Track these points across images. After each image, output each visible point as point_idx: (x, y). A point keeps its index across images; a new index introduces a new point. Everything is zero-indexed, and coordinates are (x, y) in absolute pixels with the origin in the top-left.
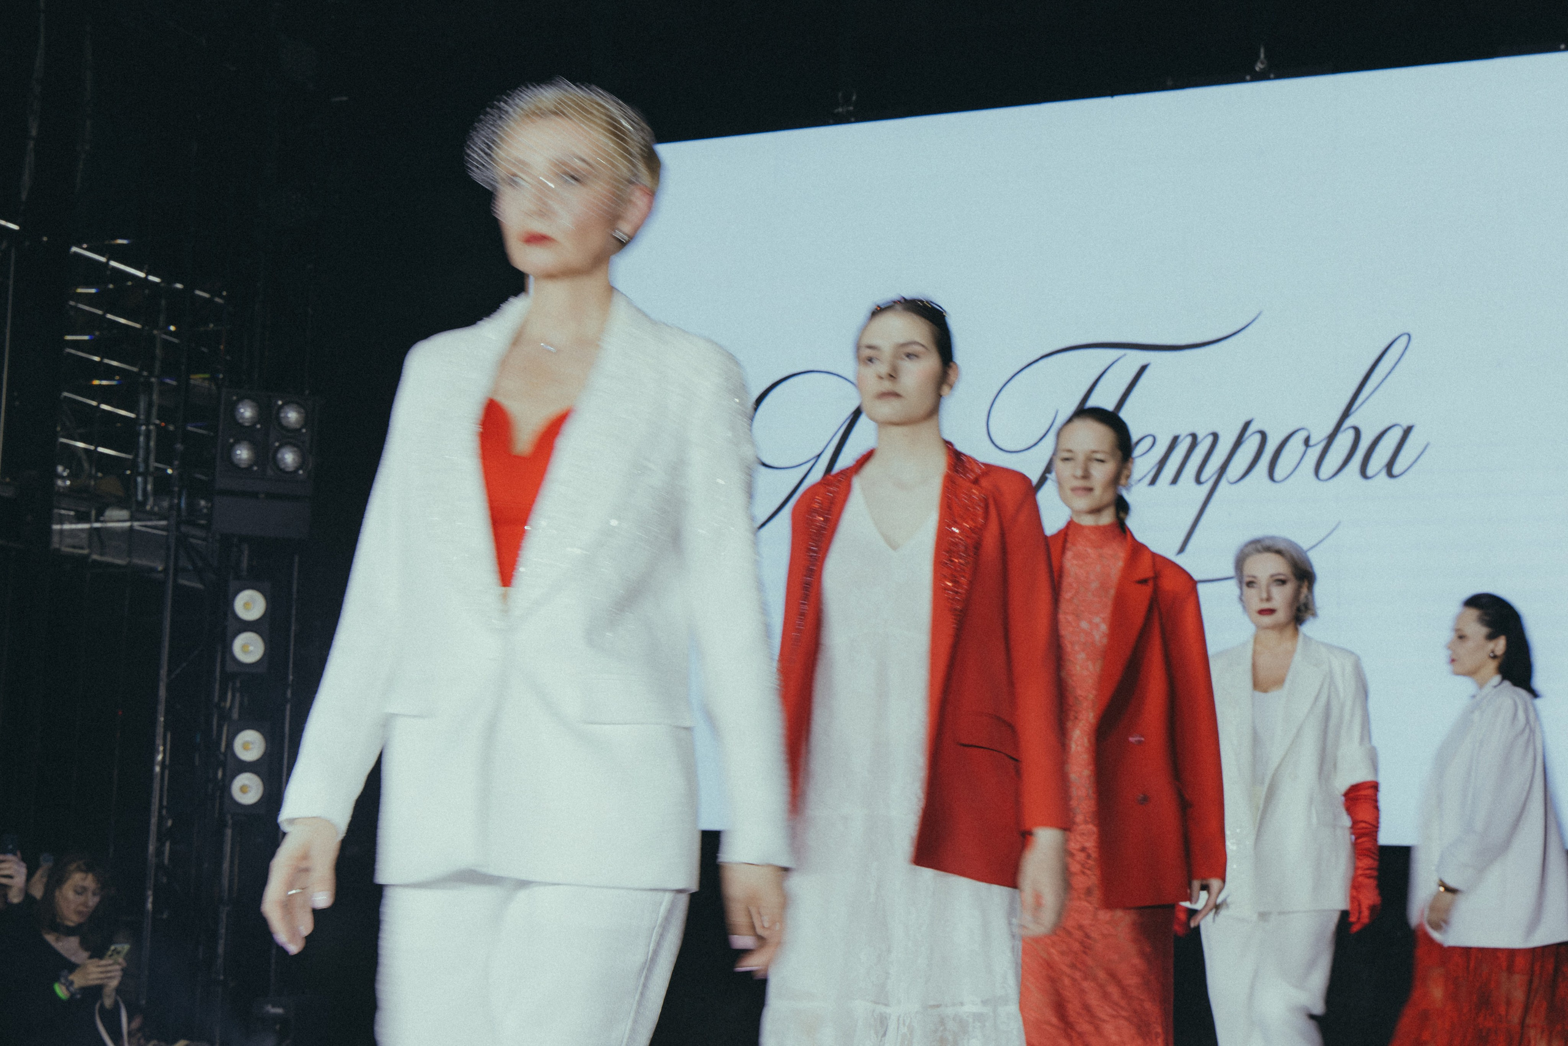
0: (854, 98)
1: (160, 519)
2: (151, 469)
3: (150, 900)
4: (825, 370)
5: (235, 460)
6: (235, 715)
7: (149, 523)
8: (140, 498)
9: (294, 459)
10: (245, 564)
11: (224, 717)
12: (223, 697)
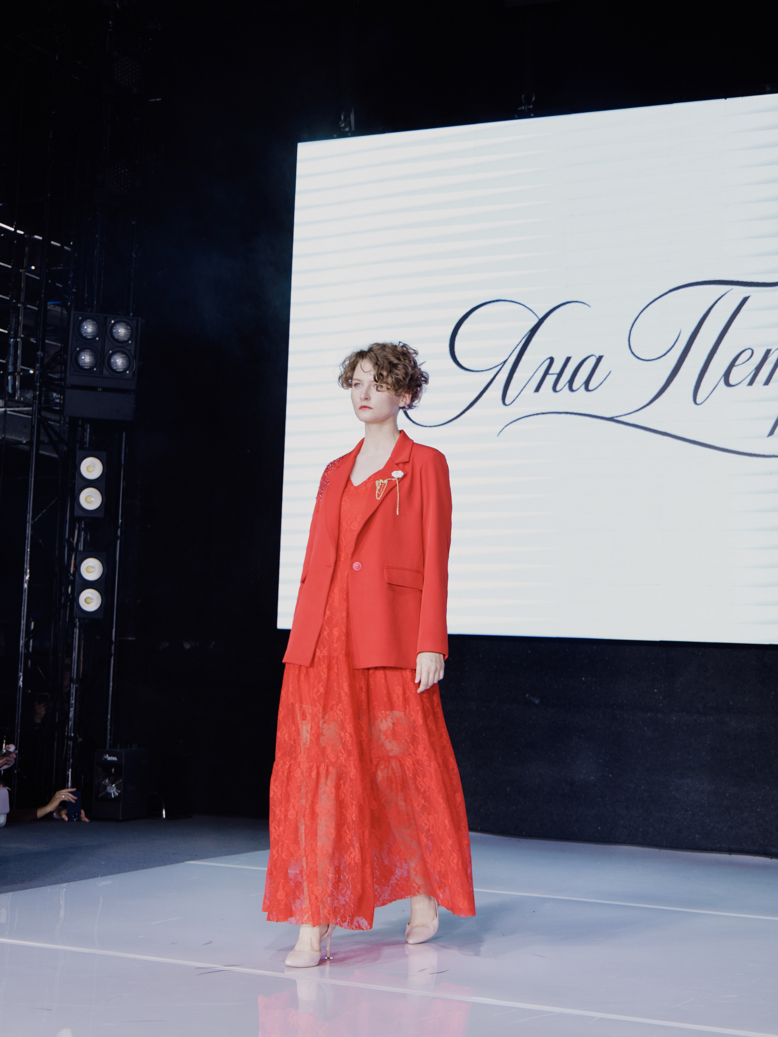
0: (533, 99)
1: (25, 407)
2: (18, 370)
3: (21, 679)
4: (510, 299)
5: (81, 363)
6: (81, 548)
7: (17, 409)
8: (10, 390)
9: (123, 363)
10: (87, 439)
11: (73, 549)
12: (72, 535)
